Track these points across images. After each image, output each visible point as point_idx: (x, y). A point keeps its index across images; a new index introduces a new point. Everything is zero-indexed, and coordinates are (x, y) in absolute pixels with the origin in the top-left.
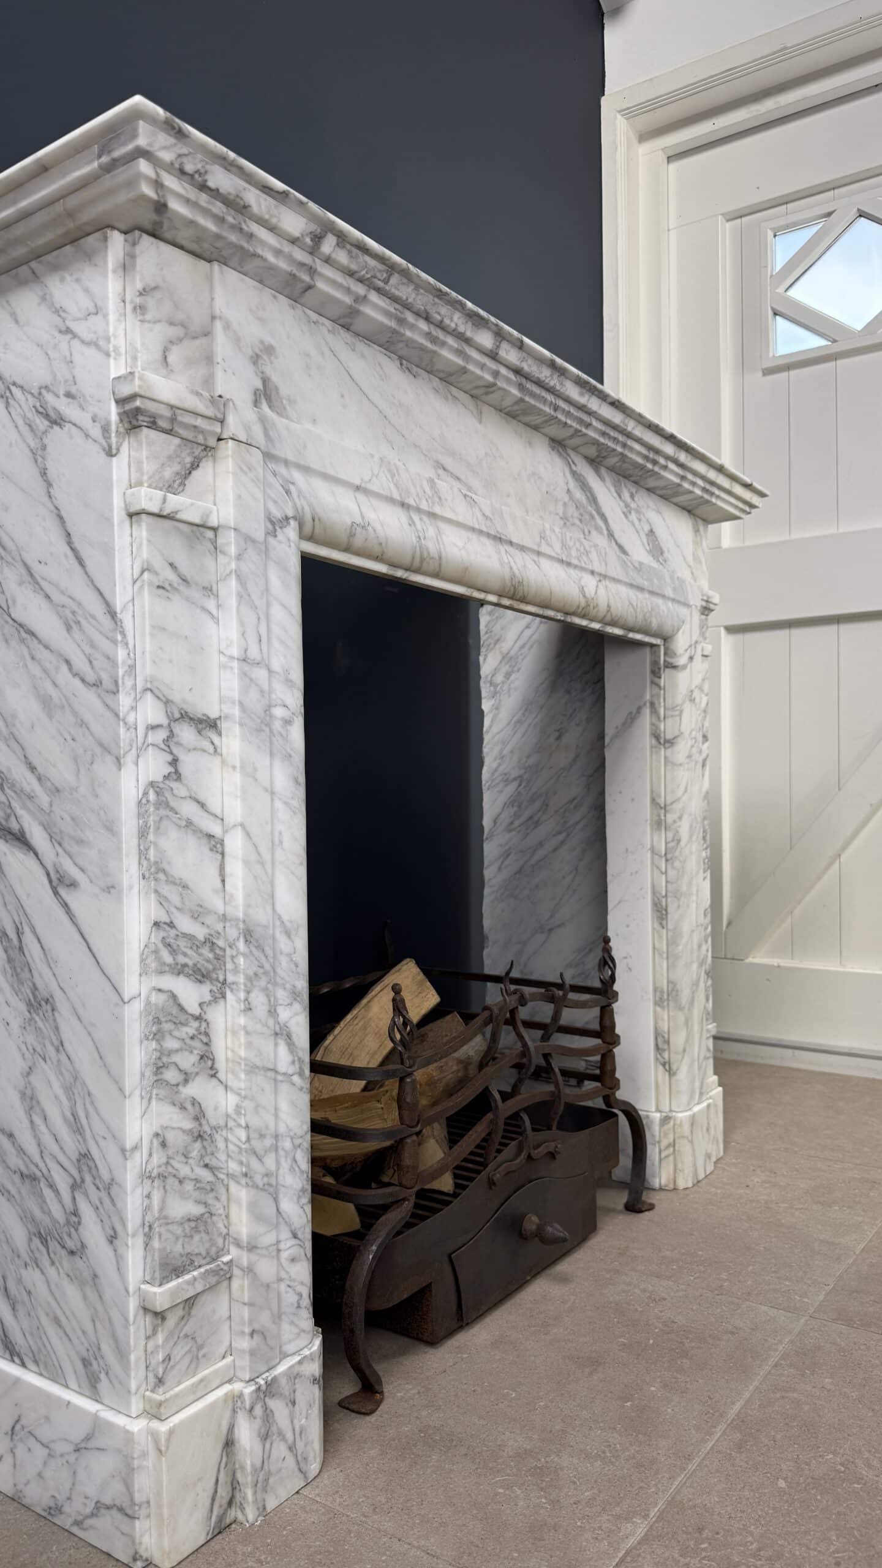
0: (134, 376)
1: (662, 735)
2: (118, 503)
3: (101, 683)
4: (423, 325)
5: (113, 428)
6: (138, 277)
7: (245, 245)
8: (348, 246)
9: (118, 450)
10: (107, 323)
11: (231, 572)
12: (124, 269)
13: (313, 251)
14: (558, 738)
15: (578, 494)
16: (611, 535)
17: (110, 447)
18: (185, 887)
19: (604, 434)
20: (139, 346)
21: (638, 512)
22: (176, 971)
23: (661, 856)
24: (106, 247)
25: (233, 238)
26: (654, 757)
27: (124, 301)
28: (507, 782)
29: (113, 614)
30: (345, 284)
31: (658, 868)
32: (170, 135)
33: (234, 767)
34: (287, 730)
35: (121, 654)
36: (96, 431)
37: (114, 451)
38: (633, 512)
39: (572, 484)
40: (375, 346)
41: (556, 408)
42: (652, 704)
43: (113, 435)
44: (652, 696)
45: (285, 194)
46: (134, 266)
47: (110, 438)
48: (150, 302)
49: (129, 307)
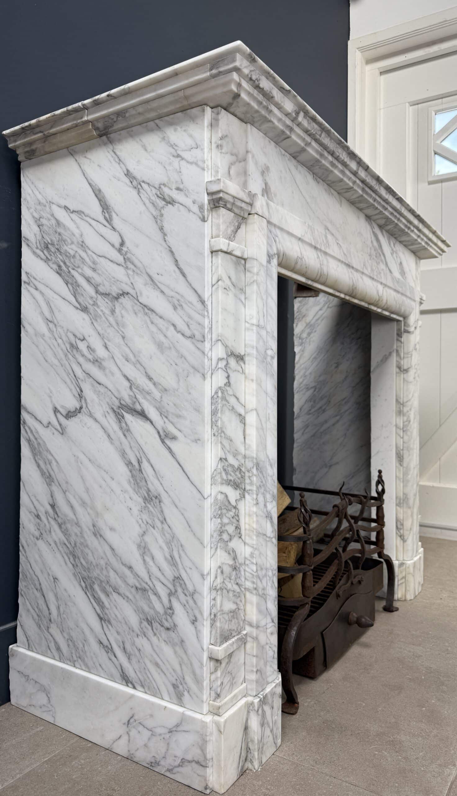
0: (220, 181)
1: (402, 367)
2: (207, 246)
3: (194, 336)
4: (330, 158)
5: (206, 207)
6: (220, 131)
7: (267, 116)
8: (308, 118)
9: (208, 218)
10: (204, 154)
11: (254, 281)
12: (211, 126)
13: (294, 120)
14: (337, 367)
15: (375, 244)
16: (387, 264)
17: (204, 217)
18: (231, 440)
19: (392, 214)
20: (219, 165)
21: (396, 253)
22: (227, 483)
23: (401, 429)
24: (204, 115)
25: (263, 112)
26: (398, 378)
27: (211, 142)
28: (308, 389)
29: (203, 302)
30: (304, 137)
31: (399, 435)
32: (248, 61)
33: (252, 380)
34: (272, 362)
35: (206, 322)
36: (195, 209)
37: (206, 219)
38: (394, 253)
39: (373, 238)
40: (304, 167)
41: (375, 200)
42: (397, 351)
43: (206, 211)
44: (397, 347)
45: (289, 91)
46: (217, 125)
47: (204, 212)
48: (224, 143)
49: (214, 146)
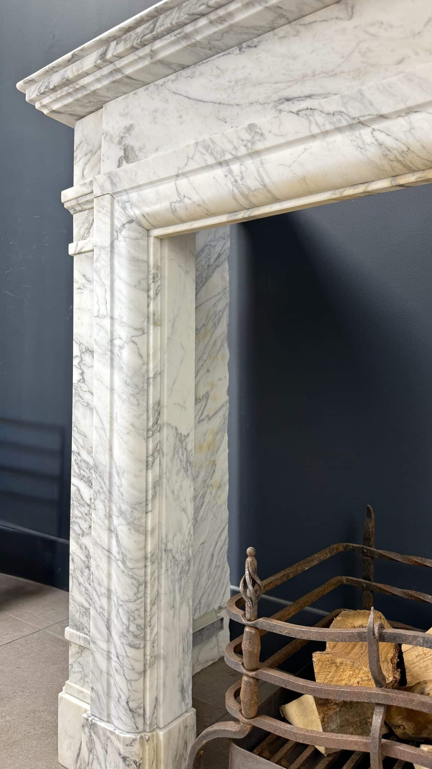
6: (75, 144)
8: (124, 37)
18: (85, 436)
20: (75, 176)
22: (80, 478)
32: (34, 84)
34: (121, 352)
